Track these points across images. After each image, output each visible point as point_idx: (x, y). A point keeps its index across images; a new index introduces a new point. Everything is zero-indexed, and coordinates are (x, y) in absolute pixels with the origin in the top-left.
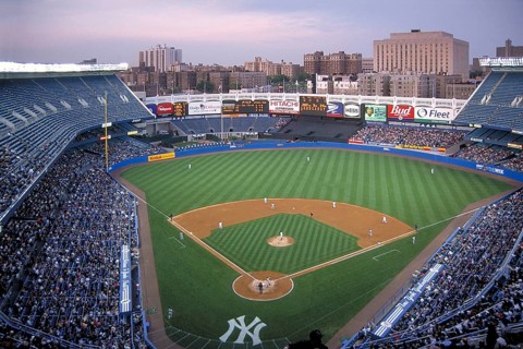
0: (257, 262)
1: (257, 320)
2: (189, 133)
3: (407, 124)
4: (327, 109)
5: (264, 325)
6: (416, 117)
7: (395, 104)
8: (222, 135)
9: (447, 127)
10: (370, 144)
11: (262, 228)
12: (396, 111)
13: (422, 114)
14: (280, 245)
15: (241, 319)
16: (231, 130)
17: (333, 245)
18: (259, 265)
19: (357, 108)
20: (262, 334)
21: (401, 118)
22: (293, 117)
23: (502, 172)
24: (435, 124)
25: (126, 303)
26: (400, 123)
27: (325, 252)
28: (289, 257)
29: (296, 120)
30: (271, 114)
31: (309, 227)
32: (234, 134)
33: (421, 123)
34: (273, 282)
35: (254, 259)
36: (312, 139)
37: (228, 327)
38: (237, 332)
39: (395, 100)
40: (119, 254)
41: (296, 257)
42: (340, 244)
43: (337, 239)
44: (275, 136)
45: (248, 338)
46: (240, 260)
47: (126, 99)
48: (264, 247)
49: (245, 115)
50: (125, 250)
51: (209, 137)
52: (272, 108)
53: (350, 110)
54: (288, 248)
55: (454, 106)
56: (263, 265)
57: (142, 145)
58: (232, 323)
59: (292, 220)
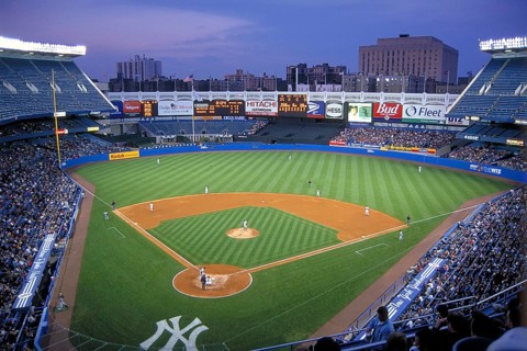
0: (210, 254)
1: (197, 321)
2: (158, 134)
3: (394, 125)
4: (307, 109)
5: (204, 328)
6: (404, 116)
7: (382, 101)
8: (194, 136)
9: (438, 128)
10: (354, 146)
11: (222, 220)
12: (382, 110)
13: (411, 112)
14: (242, 237)
15: (175, 320)
16: (204, 133)
17: (307, 238)
18: (211, 258)
19: (340, 107)
20: (201, 340)
21: (387, 118)
22: (271, 120)
23: (499, 171)
24: (425, 124)
25: (24, 297)
26: (386, 124)
27: (296, 246)
28: (250, 249)
29: (274, 123)
30: (247, 117)
31: (279, 219)
32: (206, 136)
33: (410, 124)
34: (225, 277)
35: (207, 251)
36: (291, 141)
37: (155, 329)
38: (167, 336)
39: (382, 97)
40: (40, 244)
41: (260, 249)
42: (315, 237)
43: (313, 231)
44: (250, 139)
45: (180, 345)
46: (189, 252)
47: (84, 89)
48: (222, 238)
49: (220, 118)
50: (49, 239)
51: (180, 139)
52: (248, 109)
53: (332, 110)
54: (251, 240)
55: (447, 103)
56: (216, 258)
57: (103, 143)
58: (162, 325)
59: (260, 212)
